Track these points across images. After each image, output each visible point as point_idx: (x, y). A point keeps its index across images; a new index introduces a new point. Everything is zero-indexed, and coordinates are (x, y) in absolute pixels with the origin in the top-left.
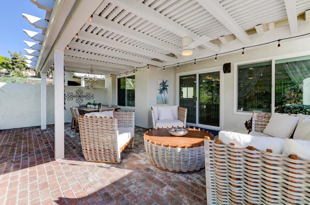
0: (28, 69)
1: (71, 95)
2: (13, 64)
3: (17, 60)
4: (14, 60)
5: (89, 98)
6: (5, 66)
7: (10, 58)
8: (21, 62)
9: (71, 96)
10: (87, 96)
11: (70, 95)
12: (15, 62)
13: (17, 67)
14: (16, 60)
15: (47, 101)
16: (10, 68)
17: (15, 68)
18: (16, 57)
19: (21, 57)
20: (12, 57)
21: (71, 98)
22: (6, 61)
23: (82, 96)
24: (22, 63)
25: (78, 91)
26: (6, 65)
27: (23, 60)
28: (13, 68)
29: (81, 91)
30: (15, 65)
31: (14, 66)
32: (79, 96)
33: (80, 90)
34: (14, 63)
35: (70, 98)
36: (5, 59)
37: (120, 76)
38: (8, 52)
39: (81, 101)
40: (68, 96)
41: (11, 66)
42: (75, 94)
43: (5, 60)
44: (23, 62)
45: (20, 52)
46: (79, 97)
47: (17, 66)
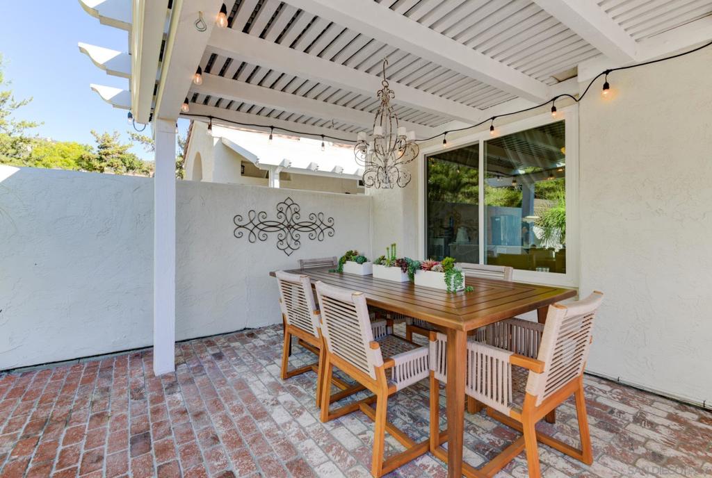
0: (131, 171)
1: (262, 220)
2: (101, 159)
3: (109, 150)
4: (102, 151)
5: (318, 231)
6: (84, 163)
7: (95, 146)
8: (117, 155)
9: (261, 226)
10: (314, 227)
11: (256, 222)
12: (105, 155)
13: (108, 165)
14: (106, 150)
15: (176, 243)
16: (95, 169)
17: (106, 168)
18: (108, 144)
19: (116, 143)
20: (98, 144)
21: (262, 233)
22: (86, 154)
23: (296, 227)
24: (120, 156)
25: (285, 207)
26: (87, 162)
27: (120, 150)
28: (101, 167)
29: (292, 207)
30: (106, 161)
31: (103, 164)
32: (286, 223)
33: (289, 202)
34: (103, 157)
35: (256, 231)
36: (86, 150)
37: (445, 142)
38: (92, 133)
39: (293, 246)
40: (251, 226)
41: (96, 164)
42: (273, 216)
43: (85, 152)
44: (121, 153)
45: (116, 132)
46: (286, 230)
47: (108, 163)
